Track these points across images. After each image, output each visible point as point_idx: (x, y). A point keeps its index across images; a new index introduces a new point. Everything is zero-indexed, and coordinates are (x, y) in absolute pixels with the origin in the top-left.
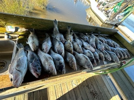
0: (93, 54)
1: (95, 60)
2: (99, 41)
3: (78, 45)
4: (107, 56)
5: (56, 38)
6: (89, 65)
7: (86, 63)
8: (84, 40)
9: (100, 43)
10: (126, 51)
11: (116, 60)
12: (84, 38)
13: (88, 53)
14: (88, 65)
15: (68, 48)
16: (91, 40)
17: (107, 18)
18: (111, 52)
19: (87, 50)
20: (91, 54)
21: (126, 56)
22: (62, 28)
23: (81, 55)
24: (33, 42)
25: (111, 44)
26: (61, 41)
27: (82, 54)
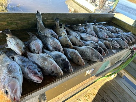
0: (98, 44)
1: (102, 49)
2: (99, 29)
3: (76, 37)
4: (113, 44)
5: (45, 35)
6: (98, 56)
7: (93, 54)
8: (80, 32)
9: (101, 31)
10: (131, 34)
11: (125, 46)
12: (80, 29)
13: (91, 44)
14: (96, 57)
15: (65, 42)
16: (89, 30)
17: (96, 7)
18: (116, 38)
19: (89, 41)
20: (94, 44)
21: (133, 39)
22: (48, 22)
23: (83, 48)
24: (18, 43)
25: (112, 30)
26: (54, 37)
27: (84, 46)
